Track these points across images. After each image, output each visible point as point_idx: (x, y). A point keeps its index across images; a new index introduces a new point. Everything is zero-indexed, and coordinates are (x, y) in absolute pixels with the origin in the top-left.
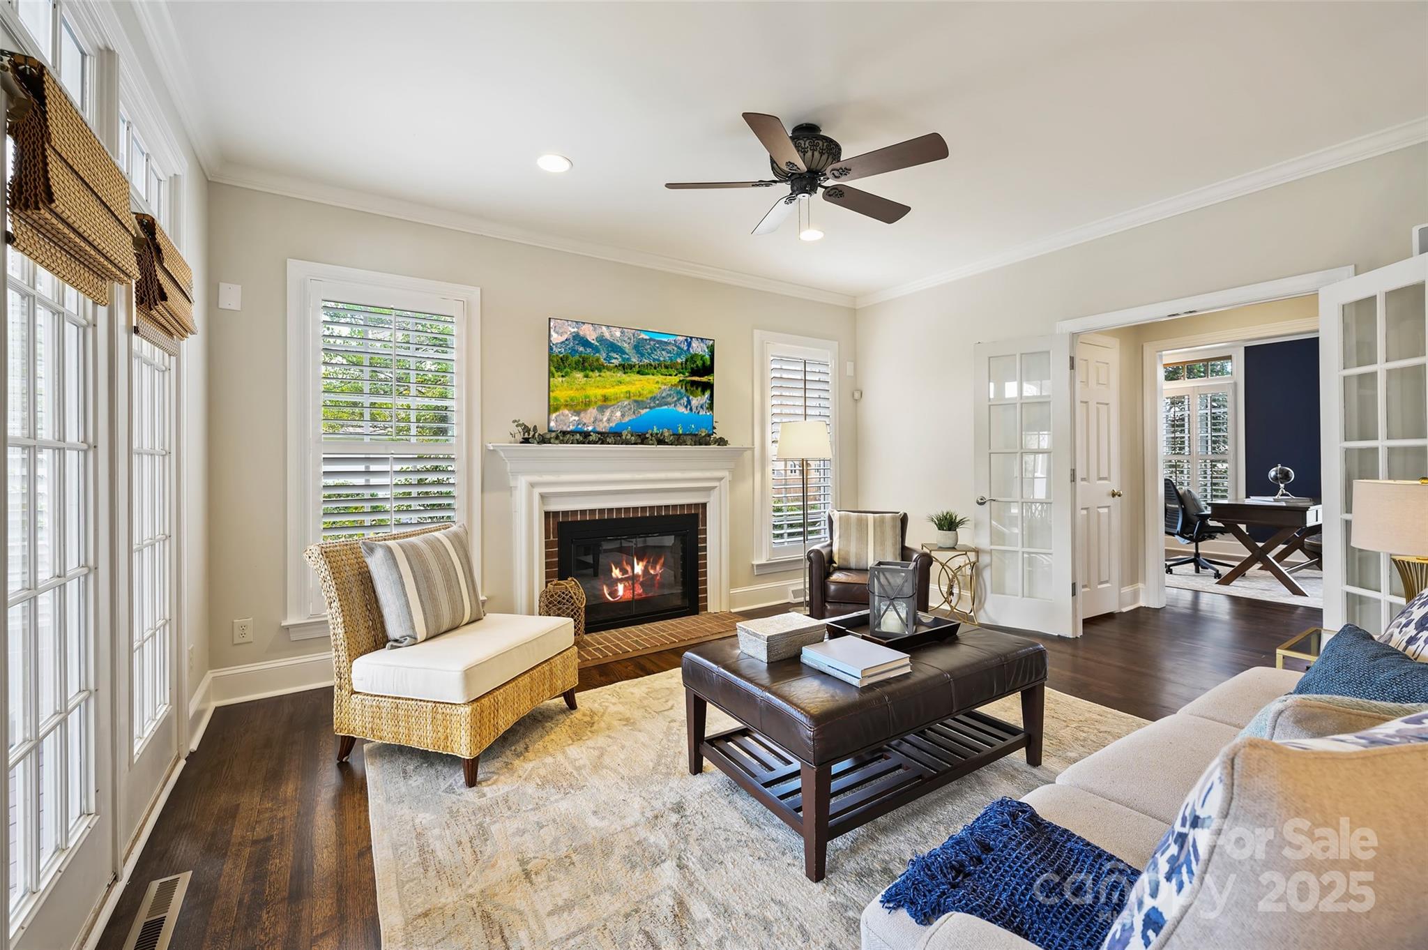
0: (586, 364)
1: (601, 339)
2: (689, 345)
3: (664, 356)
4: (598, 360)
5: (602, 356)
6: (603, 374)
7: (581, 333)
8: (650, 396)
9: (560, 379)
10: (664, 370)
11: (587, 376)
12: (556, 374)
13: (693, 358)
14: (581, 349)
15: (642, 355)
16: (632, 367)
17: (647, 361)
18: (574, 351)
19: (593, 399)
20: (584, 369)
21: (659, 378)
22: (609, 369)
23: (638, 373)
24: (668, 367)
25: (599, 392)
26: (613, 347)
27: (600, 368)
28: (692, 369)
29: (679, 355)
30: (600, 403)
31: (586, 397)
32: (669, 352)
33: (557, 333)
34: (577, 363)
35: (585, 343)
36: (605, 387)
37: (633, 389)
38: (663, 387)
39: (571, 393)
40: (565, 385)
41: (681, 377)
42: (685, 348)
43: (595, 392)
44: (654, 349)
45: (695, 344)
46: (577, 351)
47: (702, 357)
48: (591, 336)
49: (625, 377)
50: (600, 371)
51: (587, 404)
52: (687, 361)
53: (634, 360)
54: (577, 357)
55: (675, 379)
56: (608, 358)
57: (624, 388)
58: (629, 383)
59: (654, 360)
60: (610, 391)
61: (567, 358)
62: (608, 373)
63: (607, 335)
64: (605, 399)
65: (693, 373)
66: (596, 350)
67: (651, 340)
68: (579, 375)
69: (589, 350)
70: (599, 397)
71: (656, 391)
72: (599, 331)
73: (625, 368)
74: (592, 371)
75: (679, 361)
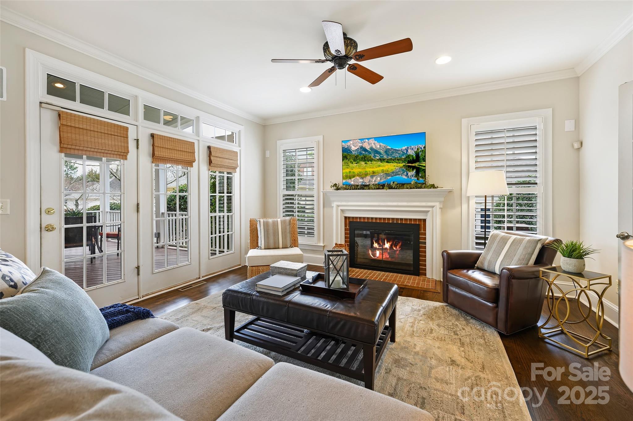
0: (366, 159)
1: (372, 149)
2: (407, 151)
3: (397, 156)
4: (370, 157)
5: (372, 155)
6: (372, 162)
7: (364, 146)
8: (391, 171)
9: (355, 165)
10: (397, 161)
11: (366, 163)
12: (354, 163)
13: (408, 156)
14: (364, 152)
15: (388, 155)
16: (384, 160)
17: (390, 157)
18: (361, 153)
19: (369, 172)
20: (365, 161)
21: (395, 164)
22: (375, 161)
23: (387, 162)
24: (398, 160)
25: (371, 170)
26: (376, 152)
27: (371, 160)
28: (408, 160)
29: (403, 155)
30: (371, 174)
31: (366, 172)
32: (399, 154)
33: (354, 146)
34: (362, 158)
35: (365, 150)
36: (373, 168)
37: (384, 168)
38: (397, 168)
39: (360, 170)
40: (357, 167)
41: (404, 164)
42: (406, 152)
43: (369, 170)
44: (393, 153)
45: (409, 151)
46: (362, 153)
47: (412, 156)
48: (368, 148)
49: (381, 164)
50: (371, 161)
51: (366, 174)
52: (406, 157)
53: (385, 157)
54: (362, 156)
55: (402, 165)
56: (375, 156)
57: (381, 168)
58: (383, 166)
59: (393, 157)
60: (375, 170)
61: (358, 156)
62: (375, 162)
63: (374, 147)
64: (374, 172)
65: (409, 162)
66: (370, 153)
67: (391, 149)
68: (363, 163)
69: (367, 153)
70: (371, 172)
71: (394, 170)
72: (371, 145)
73: (382, 160)
74: (368, 161)
75: (403, 157)
